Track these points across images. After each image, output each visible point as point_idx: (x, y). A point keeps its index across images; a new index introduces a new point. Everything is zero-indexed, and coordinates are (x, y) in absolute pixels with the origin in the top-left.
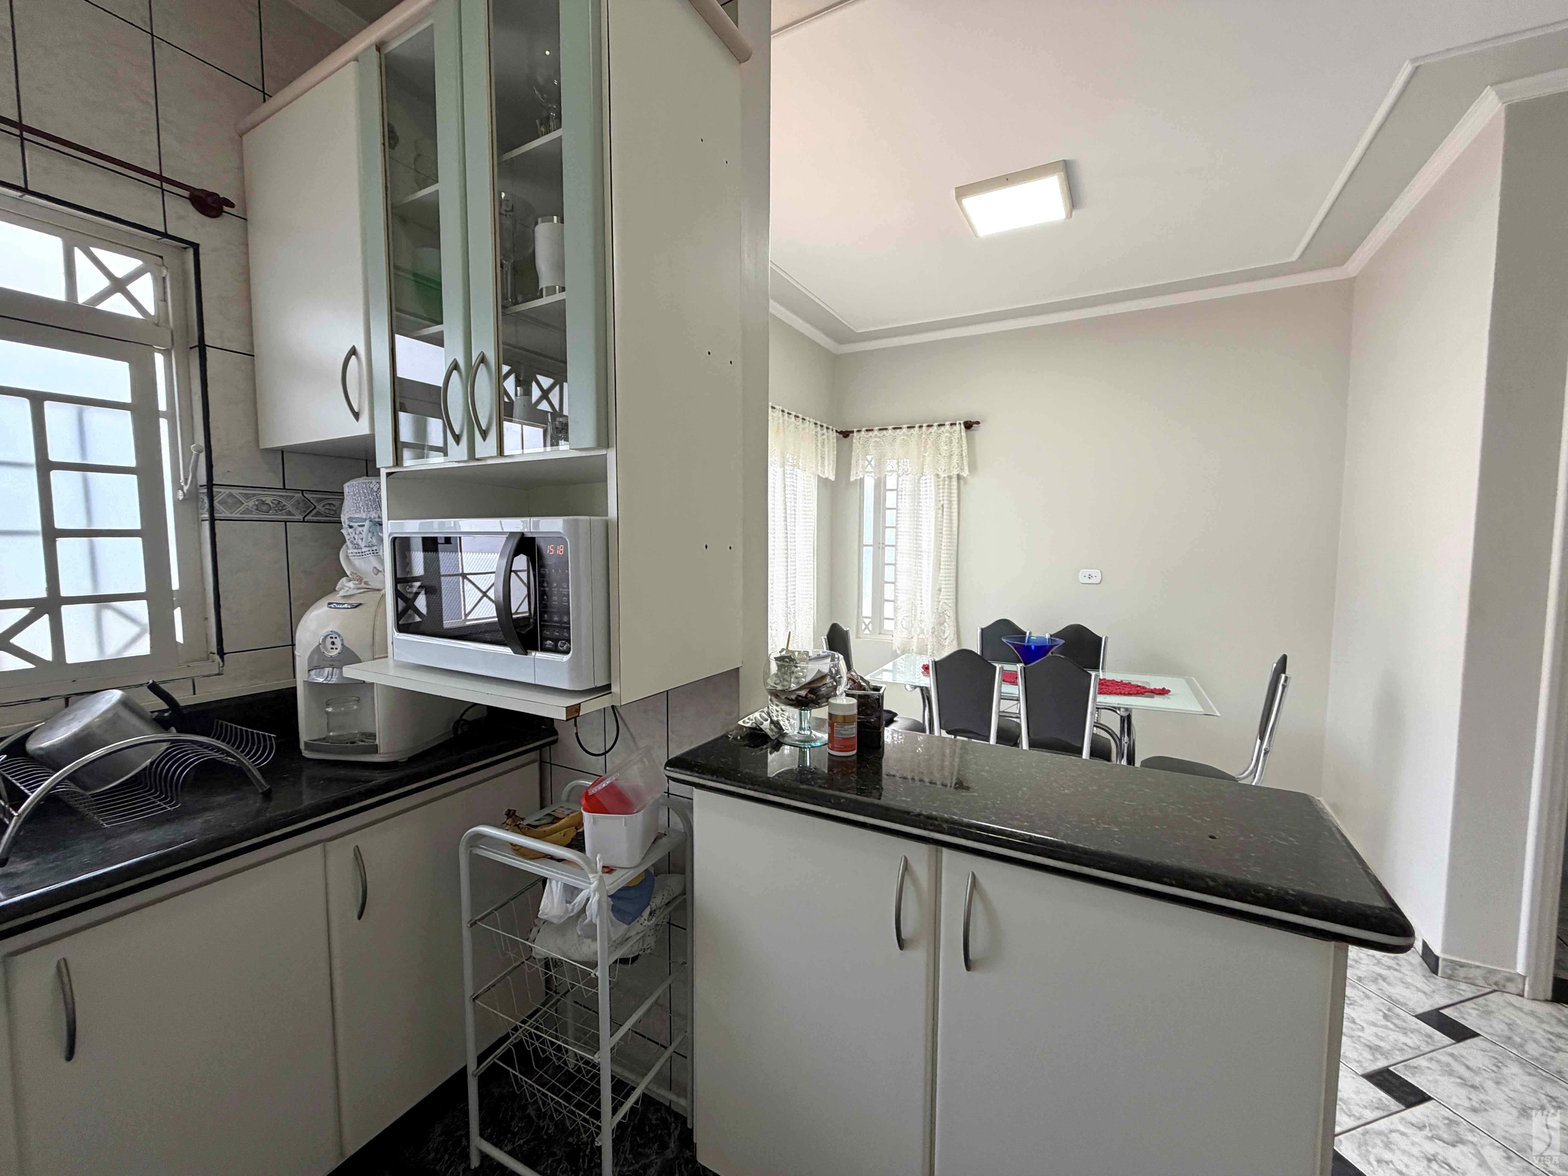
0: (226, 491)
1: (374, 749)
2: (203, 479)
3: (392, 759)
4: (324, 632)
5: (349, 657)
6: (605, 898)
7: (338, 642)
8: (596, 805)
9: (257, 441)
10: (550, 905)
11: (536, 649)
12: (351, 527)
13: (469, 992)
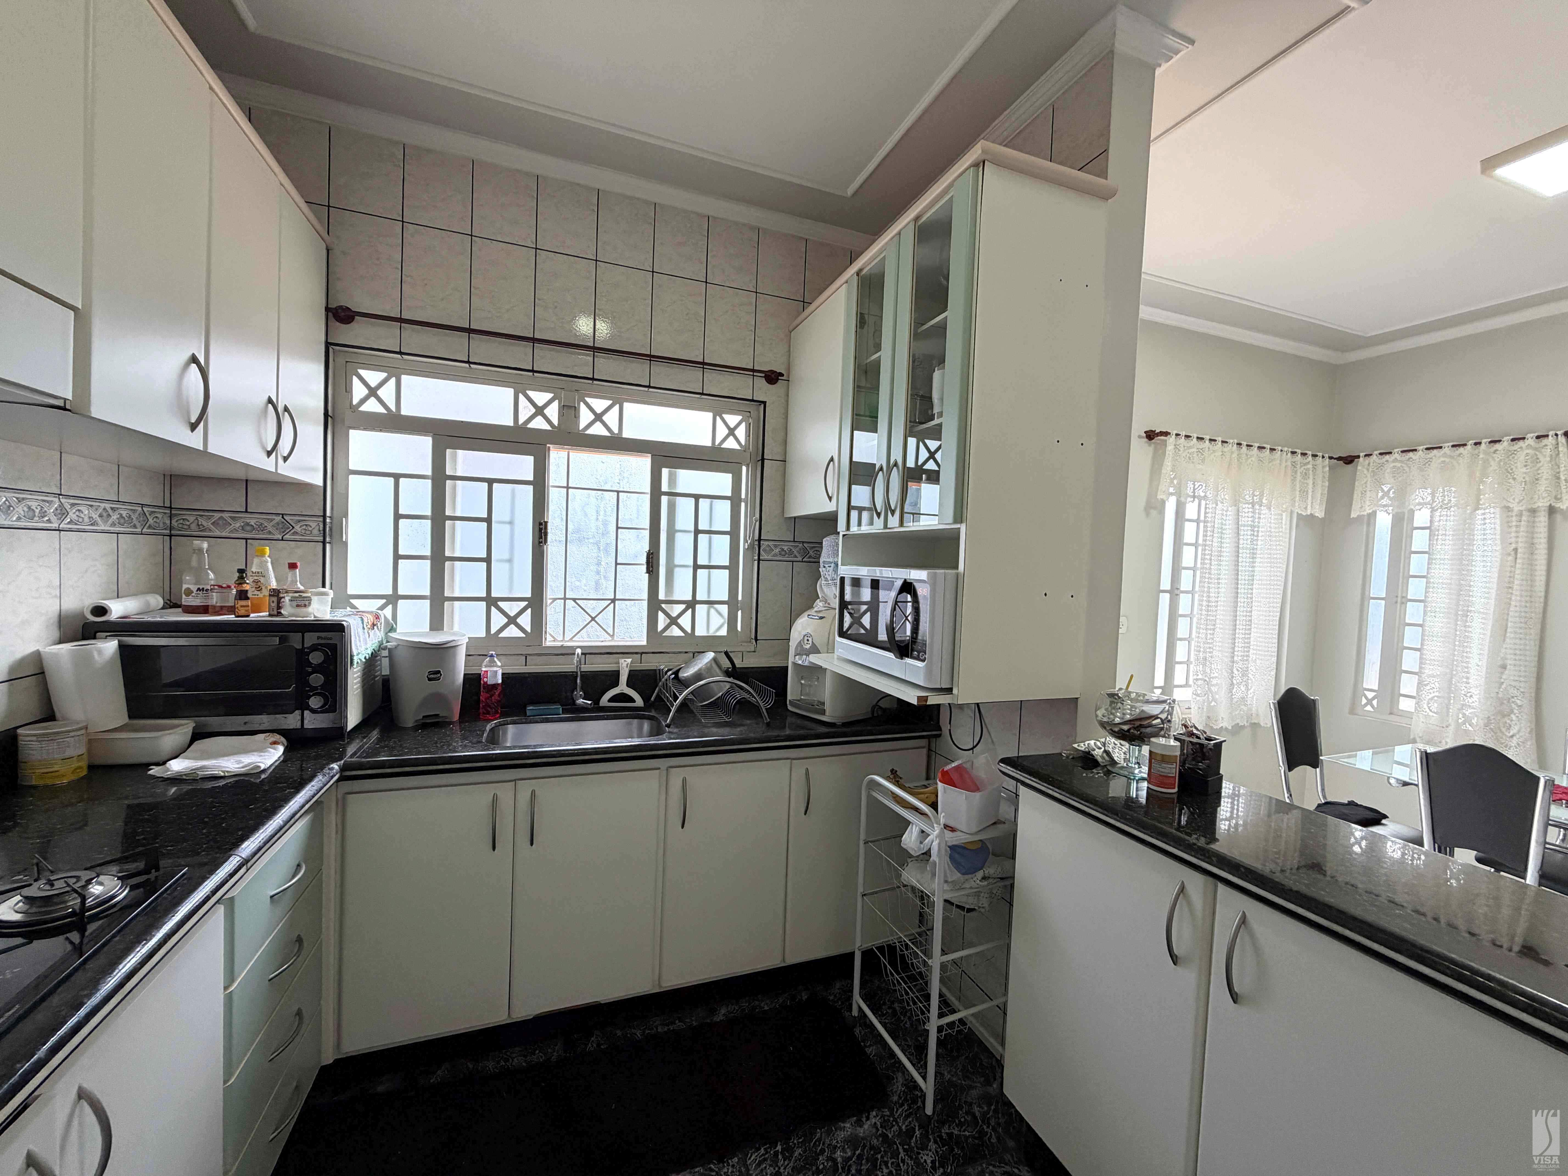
0: (767, 543)
1: (823, 712)
2: (757, 537)
3: (833, 721)
4: (804, 633)
5: (815, 650)
6: (943, 845)
7: (810, 639)
8: (948, 780)
9: (783, 512)
10: (908, 840)
11: (908, 657)
12: (824, 567)
13: (861, 890)
